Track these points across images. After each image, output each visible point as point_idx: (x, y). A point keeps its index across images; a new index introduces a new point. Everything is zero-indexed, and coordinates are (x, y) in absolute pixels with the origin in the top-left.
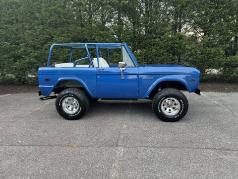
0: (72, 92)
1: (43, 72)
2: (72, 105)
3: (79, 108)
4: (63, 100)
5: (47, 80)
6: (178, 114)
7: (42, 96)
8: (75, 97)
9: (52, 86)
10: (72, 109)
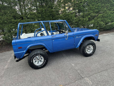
0: (39, 52)
1: (16, 43)
2: (38, 60)
3: (44, 61)
4: (33, 58)
5: (19, 48)
6: (93, 52)
7: (17, 59)
8: (41, 55)
9: (25, 51)
10: (38, 62)
